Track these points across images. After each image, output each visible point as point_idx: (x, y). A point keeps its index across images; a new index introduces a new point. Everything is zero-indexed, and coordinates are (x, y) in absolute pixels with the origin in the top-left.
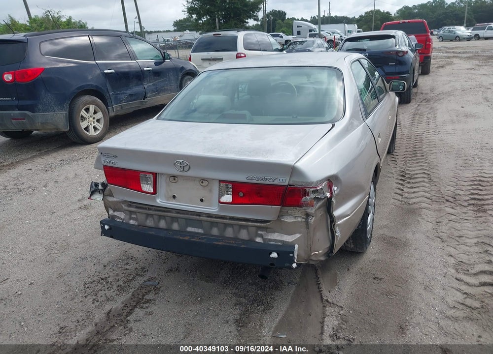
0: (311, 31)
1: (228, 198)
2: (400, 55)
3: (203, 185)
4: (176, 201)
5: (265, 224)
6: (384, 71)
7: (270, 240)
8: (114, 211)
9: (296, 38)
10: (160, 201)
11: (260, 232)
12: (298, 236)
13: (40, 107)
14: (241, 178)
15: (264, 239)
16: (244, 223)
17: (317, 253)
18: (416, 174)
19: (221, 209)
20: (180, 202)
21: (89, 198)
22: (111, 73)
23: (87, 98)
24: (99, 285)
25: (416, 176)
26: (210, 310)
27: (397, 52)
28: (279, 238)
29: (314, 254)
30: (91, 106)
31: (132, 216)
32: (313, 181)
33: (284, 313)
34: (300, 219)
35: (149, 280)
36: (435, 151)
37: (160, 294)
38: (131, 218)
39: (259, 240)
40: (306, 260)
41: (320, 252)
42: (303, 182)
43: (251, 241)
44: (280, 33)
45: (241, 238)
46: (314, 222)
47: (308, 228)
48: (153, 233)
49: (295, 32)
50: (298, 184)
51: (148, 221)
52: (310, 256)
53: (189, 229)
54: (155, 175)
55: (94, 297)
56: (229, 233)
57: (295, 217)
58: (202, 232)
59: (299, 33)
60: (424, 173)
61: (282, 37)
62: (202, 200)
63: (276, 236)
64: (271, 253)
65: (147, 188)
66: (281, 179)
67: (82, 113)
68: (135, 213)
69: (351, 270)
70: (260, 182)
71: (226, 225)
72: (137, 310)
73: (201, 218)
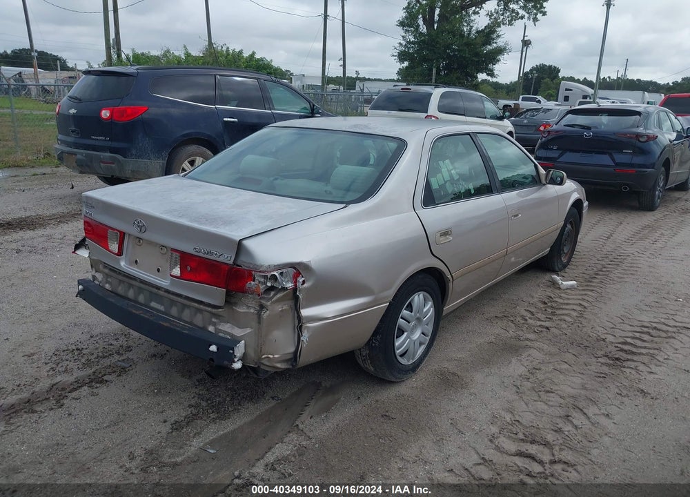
0: (585, 97)
1: (177, 271)
2: (641, 139)
3: (162, 252)
4: (138, 268)
5: (216, 310)
6: (613, 160)
7: (221, 331)
8: (96, 272)
9: (560, 105)
10: (123, 264)
11: (214, 320)
12: (249, 330)
13: (134, 152)
14: (189, 248)
15: (216, 329)
16: (196, 305)
17: (271, 356)
18: (568, 304)
19: (172, 283)
20: (140, 269)
21: (74, 252)
22: (233, 122)
23: (193, 148)
24: (70, 355)
25: (564, 307)
26: (159, 404)
27: (638, 136)
28: (229, 330)
29: (265, 358)
30: (198, 158)
31: (109, 279)
32: (262, 264)
33: (237, 427)
34: (252, 311)
35: (123, 361)
36: (627, 280)
37: (124, 377)
38: (107, 282)
39: (211, 329)
40: (256, 364)
41: (276, 356)
42: (251, 264)
43: (204, 329)
44: (538, 97)
45: (195, 323)
46: (267, 316)
47: (259, 323)
48: (113, 301)
49: (561, 97)
50: (245, 264)
51: (120, 288)
52: (260, 358)
53: (153, 304)
54: (123, 234)
55: (54, 366)
56: (186, 314)
57: (249, 307)
58: (163, 310)
59: (566, 99)
60: (581, 304)
61: (539, 102)
62: (158, 270)
63: (226, 327)
64: (210, 345)
65: (114, 247)
66: (226, 256)
67: (184, 165)
68: (111, 276)
69: (362, 399)
70: (206, 256)
71: (184, 306)
72: (86, 388)
73: (159, 291)
